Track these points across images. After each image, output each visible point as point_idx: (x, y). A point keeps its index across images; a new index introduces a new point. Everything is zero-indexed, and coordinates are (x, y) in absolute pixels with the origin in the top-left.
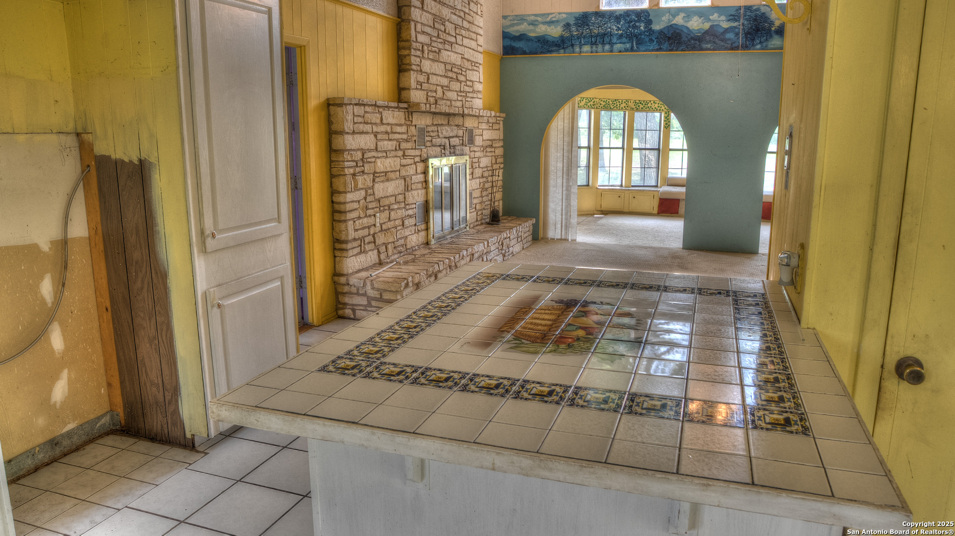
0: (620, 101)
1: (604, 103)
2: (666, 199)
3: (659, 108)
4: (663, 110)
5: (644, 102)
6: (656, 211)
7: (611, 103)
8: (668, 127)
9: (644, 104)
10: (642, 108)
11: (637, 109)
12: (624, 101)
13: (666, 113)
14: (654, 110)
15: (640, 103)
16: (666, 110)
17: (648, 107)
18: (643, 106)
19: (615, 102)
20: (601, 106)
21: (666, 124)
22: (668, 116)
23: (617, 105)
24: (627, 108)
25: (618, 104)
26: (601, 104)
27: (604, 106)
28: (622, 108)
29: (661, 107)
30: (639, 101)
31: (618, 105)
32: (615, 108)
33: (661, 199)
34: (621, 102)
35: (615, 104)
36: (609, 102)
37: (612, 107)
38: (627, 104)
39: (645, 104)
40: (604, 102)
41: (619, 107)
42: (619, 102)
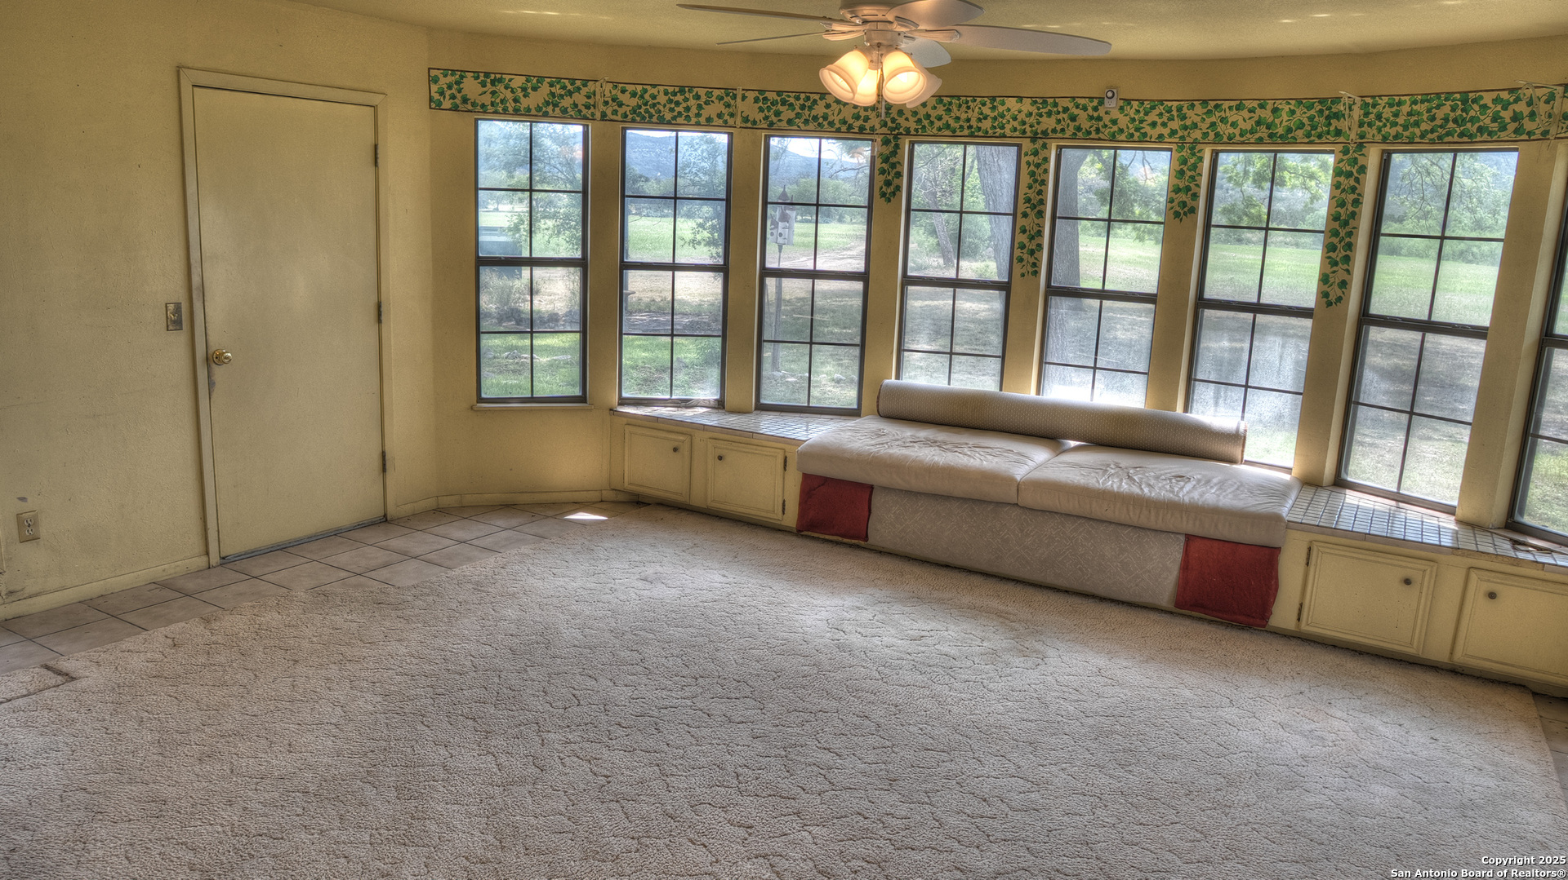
0: (702, 92)
1: (634, 102)
2: (825, 481)
3: (857, 124)
4: (872, 129)
5: (798, 98)
6: (791, 519)
7: (662, 99)
8: (894, 194)
9: (797, 104)
10: (790, 122)
11: (772, 124)
12: (716, 93)
13: (886, 142)
14: (838, 131)
15: (784, 103)
16: (884, 130)
17: (815, 118)
18: (792, 115)
19: (679, 98)
20: (621, 111)
21: (888, 183)
22: (894, 153)
23: (688, 109)
24: (731, 121)
25: (692, 103)
26: (621, 105)
27: (634, 111)
28: (709, 120)
29: (866, 119)
30: (779, 93)
31: (694, 110)
32: (680, 120)
33: (808, 479)
34: (704, 98)
35: (678, 104)
36: (654, 97)
37: (668, 116)
38: (728, 106)
39: (803, 107)
40: (634, 95)
41: (698, 115)
42: (698, 97)
